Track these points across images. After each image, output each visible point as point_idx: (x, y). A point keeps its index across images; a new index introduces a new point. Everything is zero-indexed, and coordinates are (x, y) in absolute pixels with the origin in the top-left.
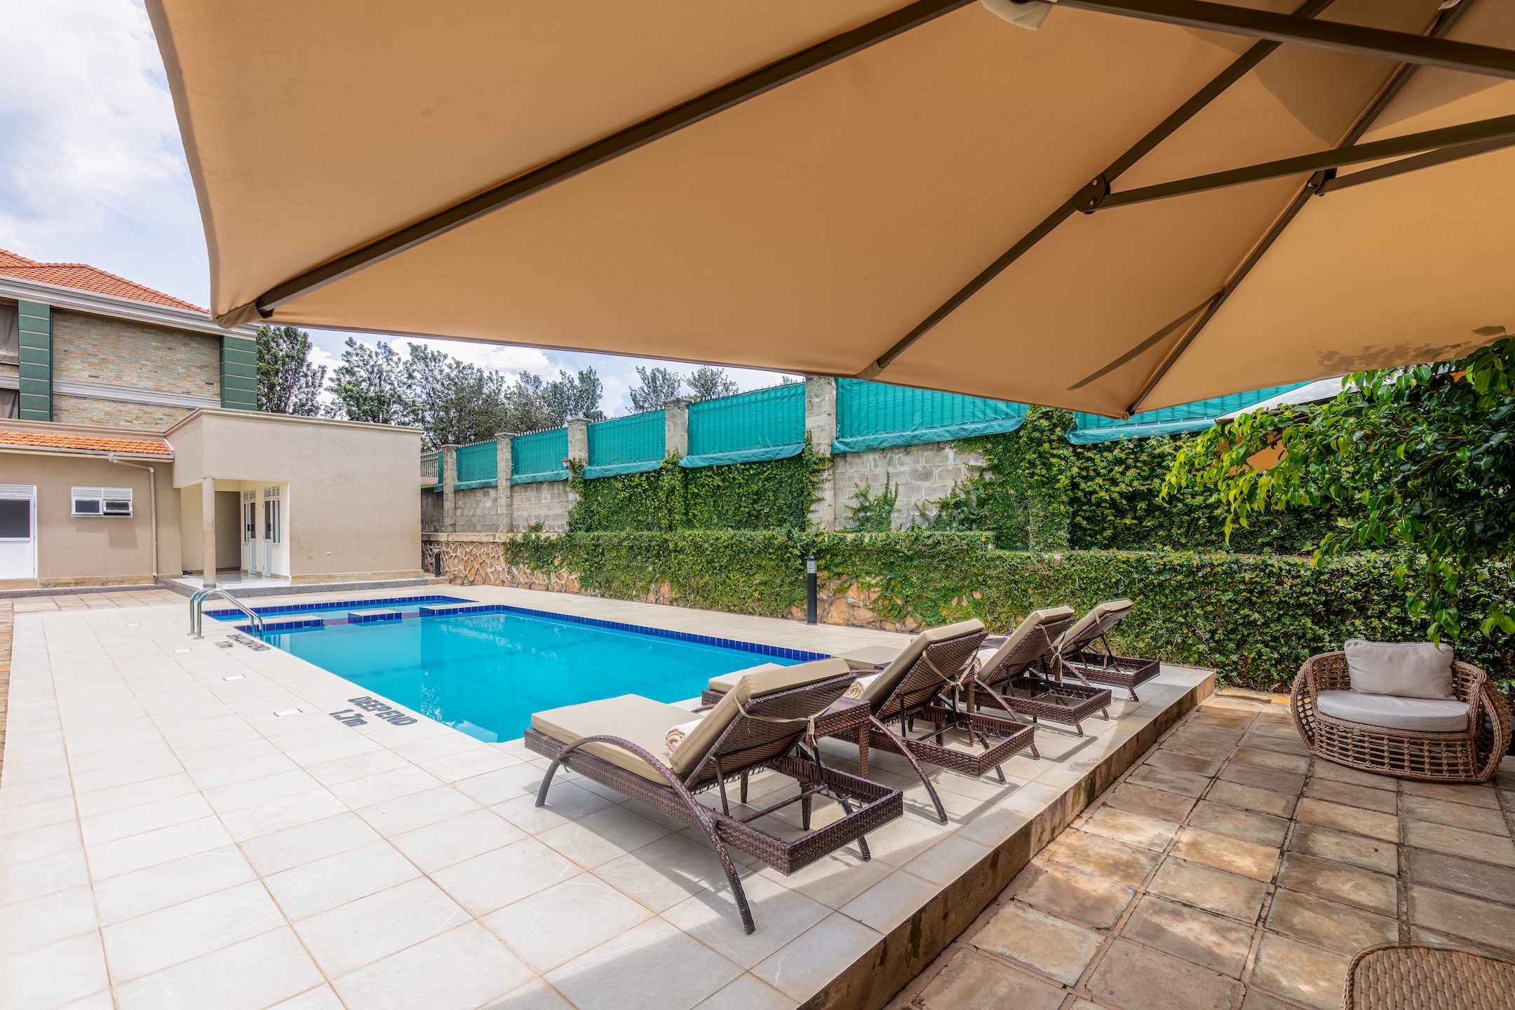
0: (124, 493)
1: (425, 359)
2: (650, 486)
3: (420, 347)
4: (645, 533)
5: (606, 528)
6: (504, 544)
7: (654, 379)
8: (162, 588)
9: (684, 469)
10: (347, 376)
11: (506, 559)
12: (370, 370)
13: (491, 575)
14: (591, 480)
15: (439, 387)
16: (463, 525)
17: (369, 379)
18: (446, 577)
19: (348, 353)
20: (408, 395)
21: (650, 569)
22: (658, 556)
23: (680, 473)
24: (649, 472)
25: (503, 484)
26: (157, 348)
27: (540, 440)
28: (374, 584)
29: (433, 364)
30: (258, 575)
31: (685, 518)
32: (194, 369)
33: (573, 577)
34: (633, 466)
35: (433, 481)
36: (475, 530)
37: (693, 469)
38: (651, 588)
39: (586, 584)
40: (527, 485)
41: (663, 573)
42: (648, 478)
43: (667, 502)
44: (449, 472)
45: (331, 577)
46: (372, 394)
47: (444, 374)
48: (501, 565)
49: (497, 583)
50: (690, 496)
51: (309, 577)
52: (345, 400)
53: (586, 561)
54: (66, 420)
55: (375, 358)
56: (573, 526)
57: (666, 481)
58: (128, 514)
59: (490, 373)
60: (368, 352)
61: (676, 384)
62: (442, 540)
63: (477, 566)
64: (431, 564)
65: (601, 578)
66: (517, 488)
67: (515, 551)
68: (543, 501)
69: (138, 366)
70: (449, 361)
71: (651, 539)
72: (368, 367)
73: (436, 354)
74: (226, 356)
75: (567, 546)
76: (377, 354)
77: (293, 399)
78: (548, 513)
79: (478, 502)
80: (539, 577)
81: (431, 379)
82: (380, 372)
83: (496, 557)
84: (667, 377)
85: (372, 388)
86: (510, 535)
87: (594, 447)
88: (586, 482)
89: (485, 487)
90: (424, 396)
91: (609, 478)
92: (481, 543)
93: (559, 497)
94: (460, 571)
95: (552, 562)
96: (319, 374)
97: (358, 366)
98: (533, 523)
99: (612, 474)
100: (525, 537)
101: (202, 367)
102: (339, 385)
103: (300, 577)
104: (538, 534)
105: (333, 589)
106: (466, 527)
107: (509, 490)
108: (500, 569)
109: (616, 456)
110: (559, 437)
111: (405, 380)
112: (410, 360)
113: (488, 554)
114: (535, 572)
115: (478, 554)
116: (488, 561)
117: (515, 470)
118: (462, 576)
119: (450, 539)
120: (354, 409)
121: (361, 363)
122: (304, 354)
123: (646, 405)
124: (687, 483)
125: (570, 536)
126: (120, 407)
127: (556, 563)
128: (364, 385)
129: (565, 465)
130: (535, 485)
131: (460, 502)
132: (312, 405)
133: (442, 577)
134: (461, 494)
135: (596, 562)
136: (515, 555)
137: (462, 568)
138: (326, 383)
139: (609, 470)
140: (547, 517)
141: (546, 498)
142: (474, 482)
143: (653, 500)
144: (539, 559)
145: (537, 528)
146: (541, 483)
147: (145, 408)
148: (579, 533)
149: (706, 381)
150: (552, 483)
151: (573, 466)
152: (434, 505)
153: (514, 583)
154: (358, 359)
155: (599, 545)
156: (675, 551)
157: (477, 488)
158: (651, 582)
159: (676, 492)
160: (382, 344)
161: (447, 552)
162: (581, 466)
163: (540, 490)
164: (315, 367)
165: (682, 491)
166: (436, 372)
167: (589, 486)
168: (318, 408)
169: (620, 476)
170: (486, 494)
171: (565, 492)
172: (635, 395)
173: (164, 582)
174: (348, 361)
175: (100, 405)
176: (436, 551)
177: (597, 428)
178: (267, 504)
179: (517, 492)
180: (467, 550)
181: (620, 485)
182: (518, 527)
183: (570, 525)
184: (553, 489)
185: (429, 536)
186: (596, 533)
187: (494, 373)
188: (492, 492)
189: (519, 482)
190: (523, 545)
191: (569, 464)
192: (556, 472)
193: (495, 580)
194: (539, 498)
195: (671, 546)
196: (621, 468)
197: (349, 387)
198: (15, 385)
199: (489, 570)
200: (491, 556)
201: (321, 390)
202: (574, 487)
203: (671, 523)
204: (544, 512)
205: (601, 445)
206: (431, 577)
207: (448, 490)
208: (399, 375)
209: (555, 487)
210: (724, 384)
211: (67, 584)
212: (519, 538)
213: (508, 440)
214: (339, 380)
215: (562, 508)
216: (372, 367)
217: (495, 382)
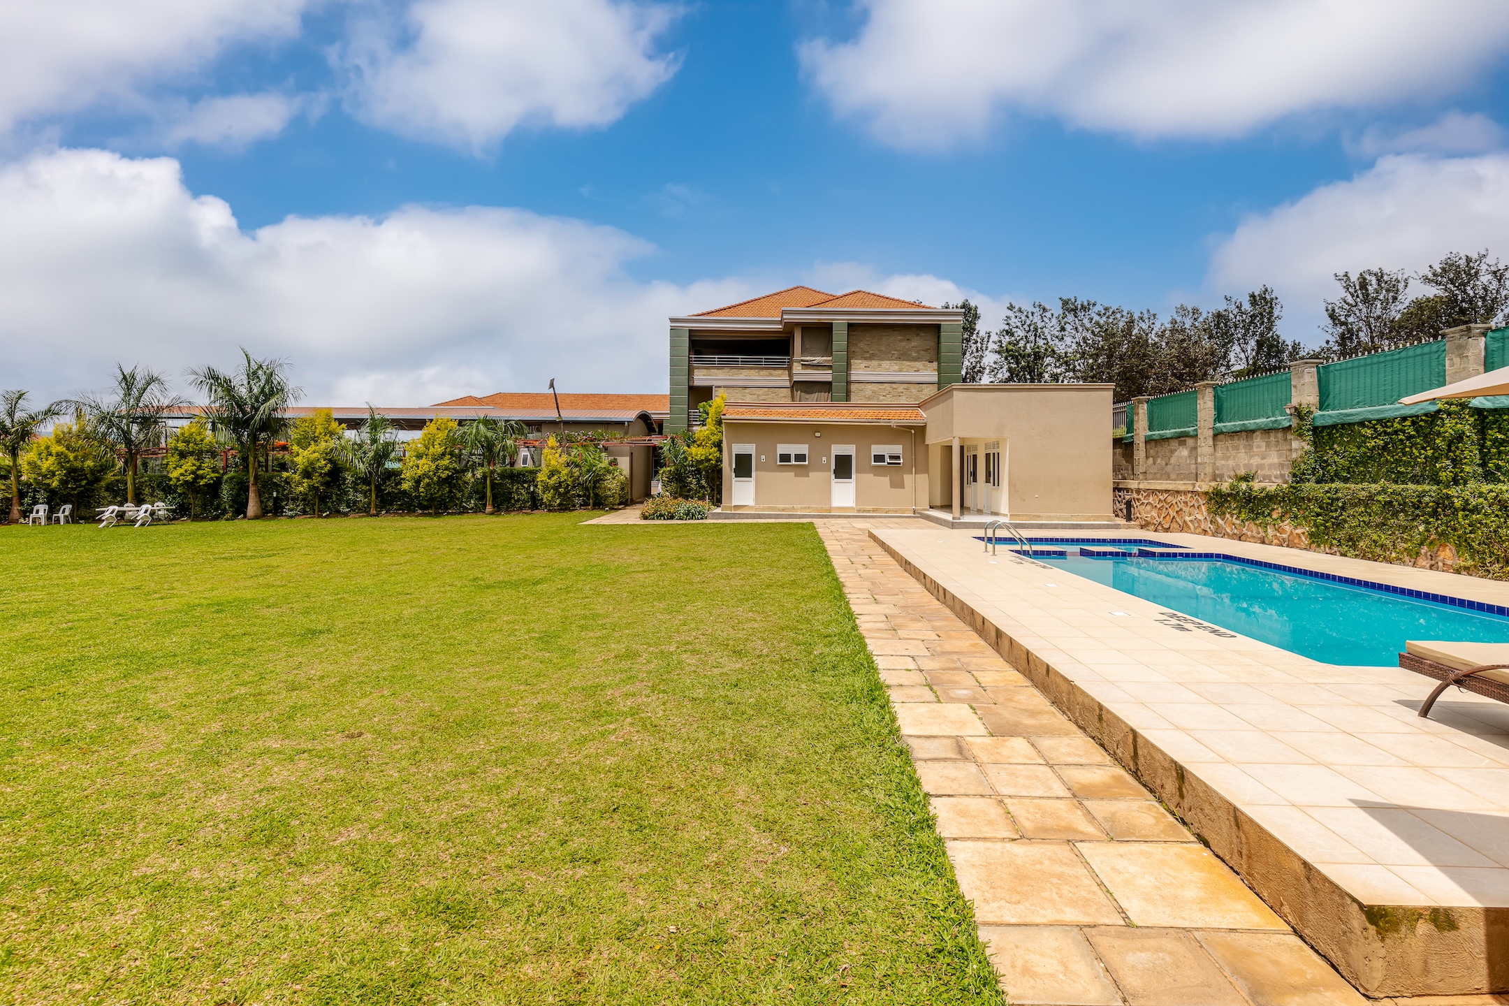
0: (897, 449)
1: (1075, 310)
2: (1417, 432)
3: (1069, 300)
4: (1411, 486)
5: (1346, 480)
6: (1206, 493)
7: (1364, 284)
8: (918, 517)
9: (1479, 412)
10: (1007, 337)
11: (1208, 510)
12: (1027, 329)
13: (1190, 524)
14: (1324, 427)
15: (1089, 335)
16: (1155, 473)
17: (1026, 337)
18: (1137, 523)
19: (1008, 317)
20: (1060, 348)
21: (1422, 528)
22: (1435, 514)
23: (1472, 416)
24: (1417, 416)
25: (1205, 433)
26: (901, 341)
27: (1250, 386)
28: (1073, 525)
29: (1083, 313)
30: (980, 512)
31: (1480, 470)
32: (922, 352)
33: (1299, 531)
34: (1390, 410)
35: (1122, 432)
36: (1168, 478)
37: (1495, 410)
38: (1423, 551)
39: (1317, 539)
40: (1234, 434)
41: (1442, 534)
42: (1413, 423)
43: (1449, 450)
44: (1141, 423)
45: (1038, 516)
46: (1029, 350)
47: (1093, 322)
48: (1202, 514)
49: (1197, 531)
50: (1489, 443)
51: (1022, 516)
52: (1006, 359)
53: (1318, 515)
54: (854, 399)
55: (1031, 317)
56: (1299, 478)
57: (1449, 426)
58: (899, 464)
59: (1141, 313)
60: (1025, 313)
61: (1401, 286)
62: (1132, 487)
63: (1173, 513)
64: (1121, 510)
65: (1341, 534)
66: (1220, 437)
67: (1219, 501)
68: (1255, 450)
69: (890, 355)
70: (1098, 308)
71: (1421, 495)
72: (1025, 326)
73: (1086, 304)
74: (942, 340)
75: (1291, 500)
76: (1033, 314)
77: (966, 363)
78: (1262, 462)
79: (1172, 452)
80: (1251, 528)
81: (1080, 329)
82: (1036, 330)
83: (1196, 505)
84: (1386, 278)
85: (1028, 345)
86: (1213, 484)
87: (1328, 390)
88: (1316, 431)
89: (1181, 438)
90: (1074, 346)
91: (1354, 424)
92: (1178, 492)
93: (1276, 446)
94: (1154, 518)
95: (1269, 514)
96: (986, 340)
97: (1017, 327)
98: (1242, 472)
99: (1357, 419)
100: (1232, 487)
101: (926, 350)
102: (1001, 346)
103: (1016, 515)
104: (1250, 484)
105: (1041, 526)
106: (1158, 476)
107: (1211, 439)
108: (1202, 518)
109: (1361, 398)
110: (1276, 382)
111: (1057, 334)
112: (1061, 313)
113: (1186, 503)
114: (1247, 523)
115: (1174, 502)
116: (1187, 509)
117: (1219, 418)
118: (1155, 522)
119: (1141, 486)
120: (1013, 366)
121: (1019, 324)
122: (975, 324)
123: (1351, 320)
124: (1483, 428)
125: (1294, 488)
126: (880, 386)
127: (1275, 516)
128: (1022, 344)
129: (1288, 411)
130: (1244, 433)
131: (1152, 451)
132: (980, 367)
133: (1132, 523)
134: (1153, 444)
135: (1333, 517)
136: (1221, 505)
137: (1156, 515)
138: (992, 346)
139: (1351, 415)
140: (1260, 466)
141: (1259, 447)
142: (1168, 431)
143: (1424, 448)
144: (1252, 511)
145: (1246, 478)
146: (1253, 431)
147: (894, 386)
148: (1307, 485)
149: (1458, 273)
150: (1267, 431)
151: (1298, 413)
152: (1124, 456)
153: (1218, 532)
154: (1016, 320)
155: (1338, 499)
156: (1464, 510)
157: (1171, 438)
158: (1421, 544)
159: (1465, 439)
160: (1037, 304)
161: (1138, 500)
162: (1310, 412)
163: (1252, 438)
164: (982, 334)
165: (1475, 437)
166: (1086, 321)
167: (1322, 435)
168: (984, 369)
169: (1370, 422)
170: (1183, 443)
171: (1286, 439)
172: (1333, 310)
173: (919, 513)
174: (1008, 324)
175: (869, 386)
176: (1127, 497)
177: (1332, 368)
178: (988, 455)
179: (1221, 441)
180: (1161, 497)
181: (1369, 432)
182: (1222, 476)
183: (1294, 475)
184: (1269, 437)
185: (1118, 483)
186: (1333, 485)
187: (1145, 312)
188: (1190, 442)
189: (1224, 430)
190: (1229, 495)
191: (1293, 410)
192: (1273, 419)
193: (1195, 528)
194: (1251, 447)
195: (1458, 503)
196: (1370, 411)
197: (1011, 347)
198: (829, 378)
199: (1187, 519)
200: (1190, 504)
201: (987, 353)
202: (1301, 435)
203: (1456, 475)
204: (1256, 461)
205: (1335, 388)
206: (1122, 522)
207: (1140, 440)
208: (1052, 329)
209: (1272, 435)
210: (1495, 273)
211: (869, 511)
212: (1225, 487)
213: (1210, 390)
214: (1000, 342)
215: (1280, 456)
216: (1029, 326)
217: (1147, 321)
